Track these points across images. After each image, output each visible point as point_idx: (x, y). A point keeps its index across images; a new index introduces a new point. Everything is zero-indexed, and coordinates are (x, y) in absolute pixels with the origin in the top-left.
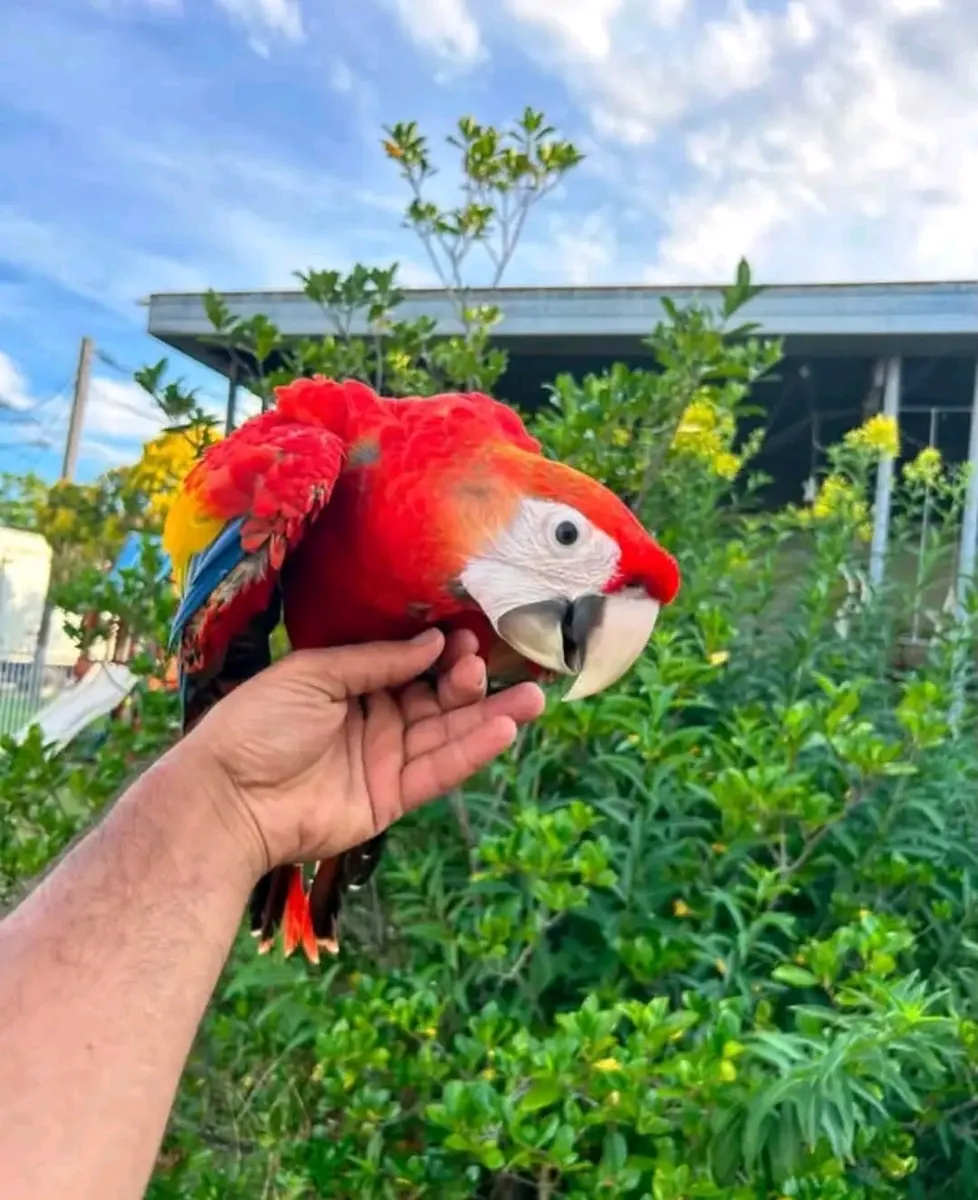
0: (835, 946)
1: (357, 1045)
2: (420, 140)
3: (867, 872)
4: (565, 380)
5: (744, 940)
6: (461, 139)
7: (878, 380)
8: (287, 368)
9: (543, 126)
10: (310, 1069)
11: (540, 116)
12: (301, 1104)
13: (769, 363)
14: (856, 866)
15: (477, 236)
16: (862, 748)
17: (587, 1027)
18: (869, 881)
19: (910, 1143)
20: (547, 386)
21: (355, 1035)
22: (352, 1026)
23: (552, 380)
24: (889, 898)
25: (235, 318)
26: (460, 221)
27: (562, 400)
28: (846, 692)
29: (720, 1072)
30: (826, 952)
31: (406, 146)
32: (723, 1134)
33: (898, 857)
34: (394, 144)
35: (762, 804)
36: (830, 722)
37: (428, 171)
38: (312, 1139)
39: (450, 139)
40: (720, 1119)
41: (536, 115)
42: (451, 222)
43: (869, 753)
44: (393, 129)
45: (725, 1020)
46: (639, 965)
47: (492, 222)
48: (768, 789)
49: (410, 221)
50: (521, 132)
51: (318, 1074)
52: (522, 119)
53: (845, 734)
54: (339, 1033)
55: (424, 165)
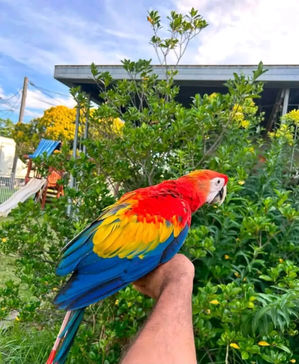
0: (278, 269)
1: (133, 295)
2: (159, 17)
3: (282, 247)
4: (198, 96)
5: (250, 267)
6: (171, 18)
7: (282, 96)
8: (113, 89)
9: (197, 14)
10: (115, 301)
11: (197, 11)
12: (112, 311)
13: (259, 92)
14: (278, 246)
15: (172, 48)
16: (289, 212)
17: (208, 291)
18: (282, 250)
19: (295, 326)
20: (192, 97)
21: (132, 292)
22: (131, 289)
23: (194, 96)
24: (287, 255)
25: (100, 73)
26: (166, 43)
27: (197, 102)
28: (283, 195)
29: (248, 305)
30: (275, 271)
31: (154, 18)
32: (246, 322)
33: (292, 244)
34: (150, 17)
35: (258, 228)
36: (279, 204)
37: (160, 27)
38: (115, 321)
39: (168, 17)
40: (244, 318)
41: (195, 10)
42: (164, 43)
43: (291, 214)
44: (150, 12)
45: (250, 290)
46: (216, 273)
47: (177, 44)
48: (260, 223)
49: (151, 42)
50: (190, 15)
51: (117, 302)
52: (190, 11)
53: (283, 207)
54: (128, 291)
55: (159, 25)
